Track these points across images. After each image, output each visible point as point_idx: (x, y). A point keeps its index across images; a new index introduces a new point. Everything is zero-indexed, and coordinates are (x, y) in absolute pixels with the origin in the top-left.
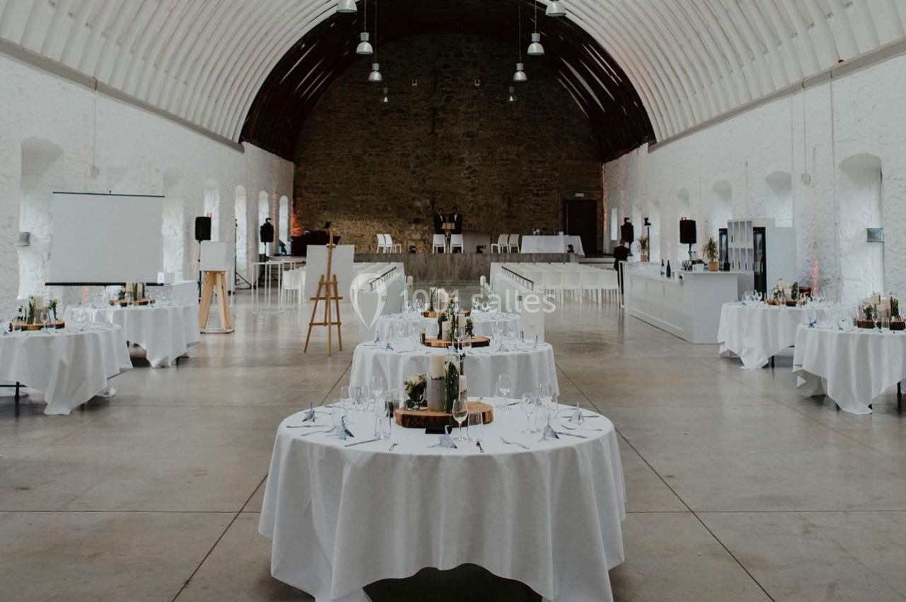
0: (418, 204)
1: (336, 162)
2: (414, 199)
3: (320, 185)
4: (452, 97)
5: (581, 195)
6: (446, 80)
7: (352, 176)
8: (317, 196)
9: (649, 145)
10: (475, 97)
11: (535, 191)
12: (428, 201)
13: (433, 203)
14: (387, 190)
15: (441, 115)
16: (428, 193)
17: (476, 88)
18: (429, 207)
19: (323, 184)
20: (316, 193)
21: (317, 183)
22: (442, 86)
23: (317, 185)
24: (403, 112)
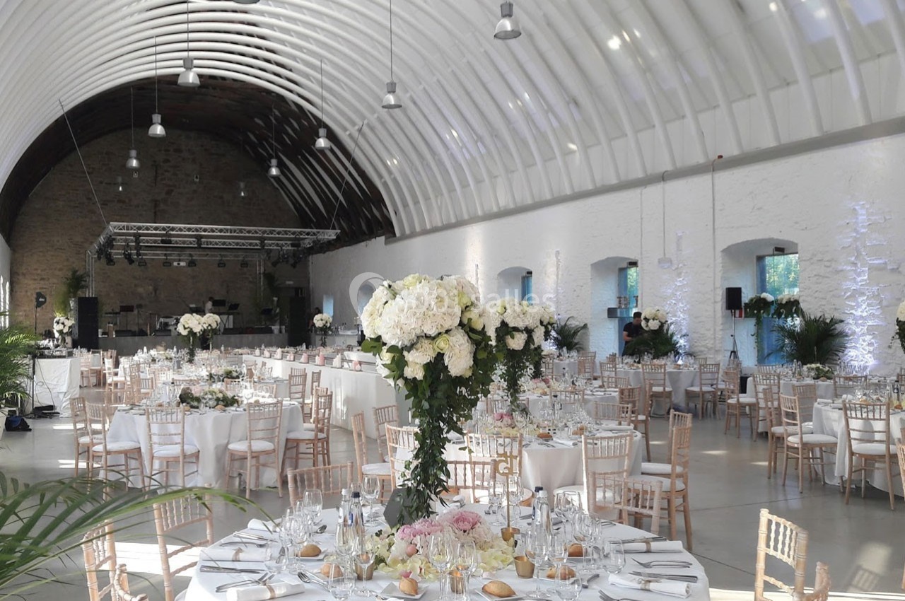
0: (140, 290)
1: (56, 249)
2: (136, 286)
3: (39, 271)
4: (172, 191)
5: (291, 283)
6: (167, 173)
7: (73, 263)
8: (36, 282)
9: (386, 239)
10: (195, 192)
11: (251, 279)
12: (151, 288)
13: (155, 290)
14: (109, 277)
15: (162, 206)
16: (150, 280)
17: (195, 183)
18: (151, 293)
19: (42, 271)
20: (35, 280)
21: (36, 269)
22: (162, 180)
23: (36, 272)
24: (124, 202)
